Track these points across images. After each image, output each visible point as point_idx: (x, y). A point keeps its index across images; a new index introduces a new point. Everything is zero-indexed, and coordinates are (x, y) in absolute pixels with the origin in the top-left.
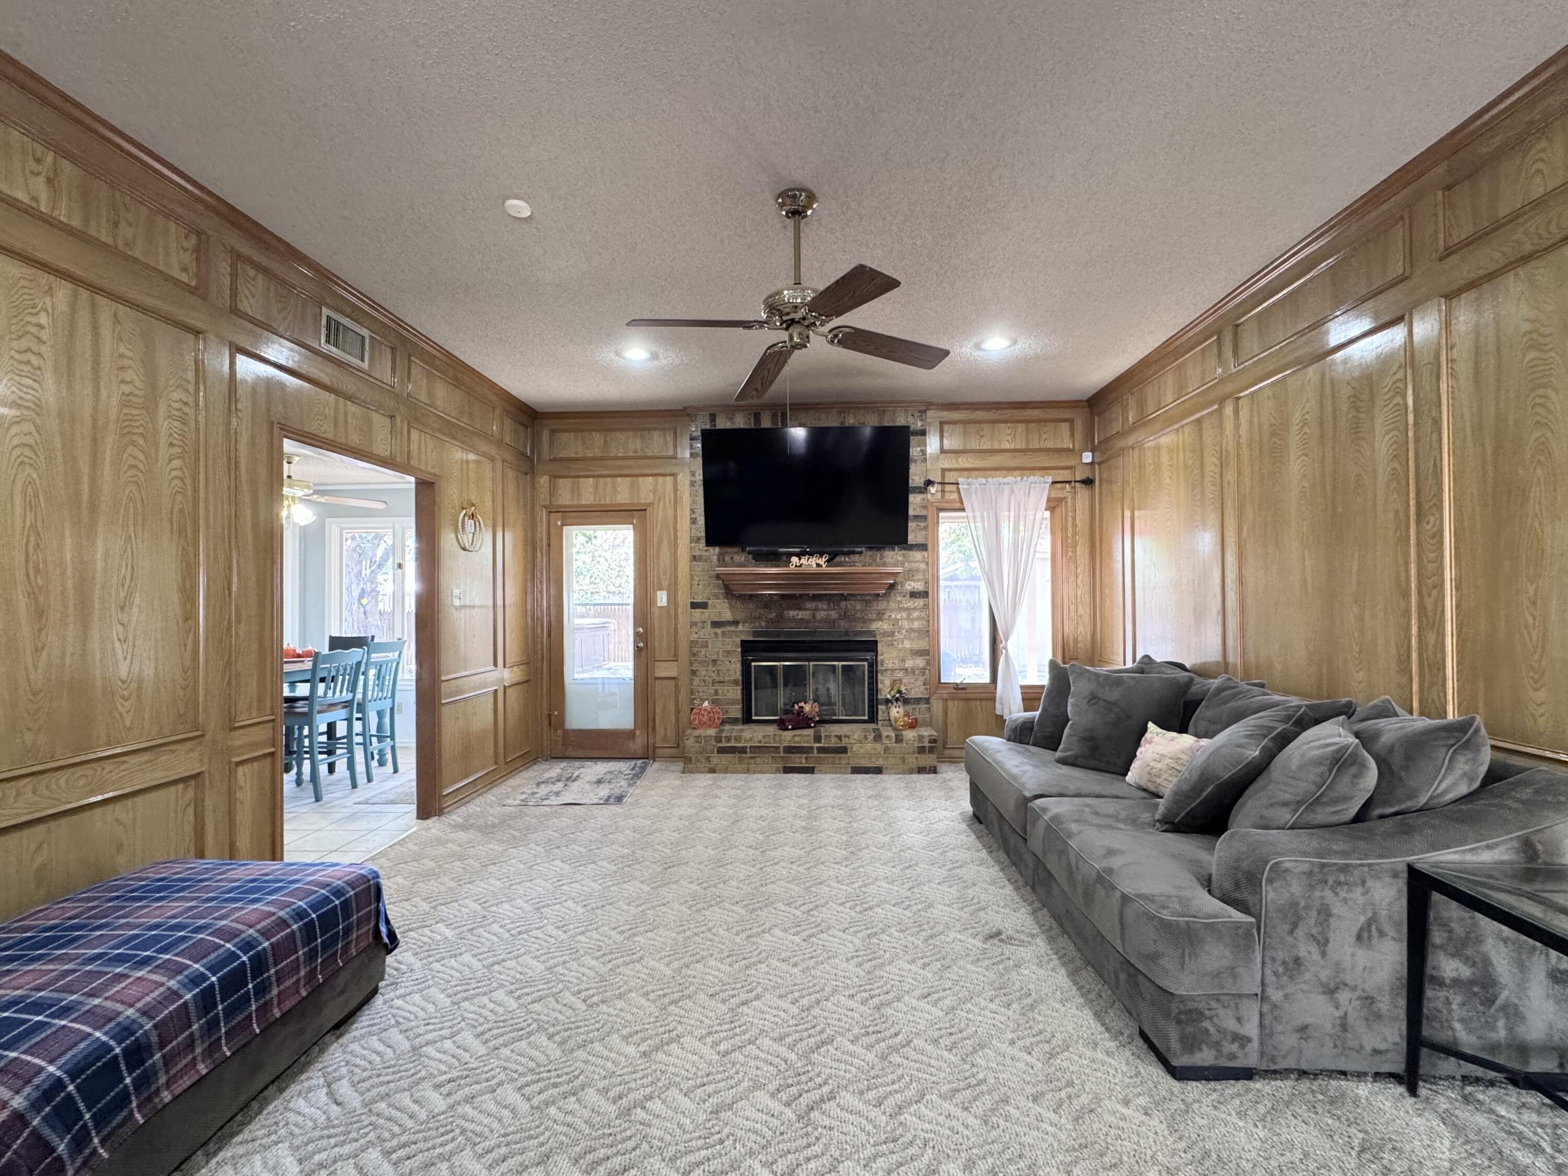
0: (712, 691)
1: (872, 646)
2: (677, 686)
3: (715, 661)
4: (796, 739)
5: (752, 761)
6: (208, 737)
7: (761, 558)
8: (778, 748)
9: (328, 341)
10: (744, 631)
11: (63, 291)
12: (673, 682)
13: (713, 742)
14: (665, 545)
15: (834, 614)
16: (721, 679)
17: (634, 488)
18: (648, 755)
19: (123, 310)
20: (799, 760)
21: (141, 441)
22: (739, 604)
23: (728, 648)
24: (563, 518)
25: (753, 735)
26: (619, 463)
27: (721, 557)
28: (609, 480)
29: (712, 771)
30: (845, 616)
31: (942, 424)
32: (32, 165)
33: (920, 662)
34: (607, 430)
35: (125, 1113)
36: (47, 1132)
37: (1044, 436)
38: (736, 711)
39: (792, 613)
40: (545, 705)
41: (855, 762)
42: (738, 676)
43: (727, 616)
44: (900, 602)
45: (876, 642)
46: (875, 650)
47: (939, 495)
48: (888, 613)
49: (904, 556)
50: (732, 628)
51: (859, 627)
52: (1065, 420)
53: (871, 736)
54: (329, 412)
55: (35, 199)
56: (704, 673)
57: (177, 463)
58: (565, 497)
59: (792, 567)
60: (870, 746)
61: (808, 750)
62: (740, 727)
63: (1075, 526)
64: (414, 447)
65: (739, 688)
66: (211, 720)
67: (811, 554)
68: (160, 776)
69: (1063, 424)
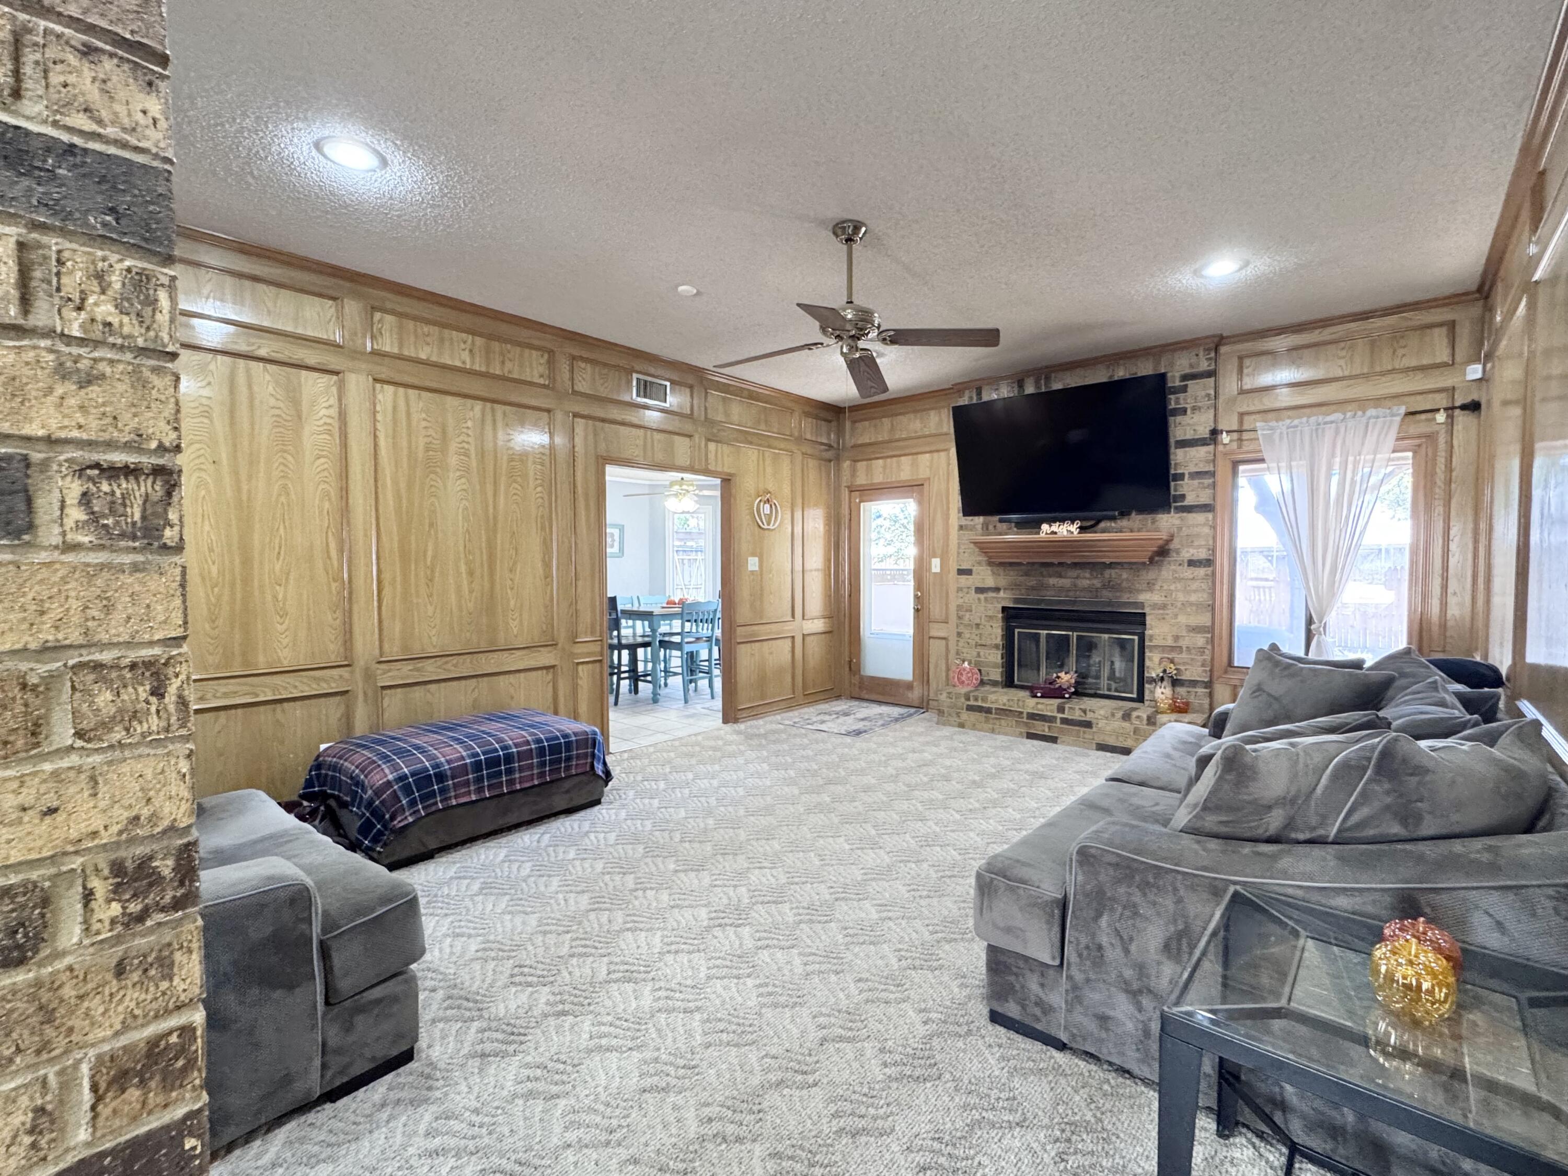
0: (975, 654)
1: (1139, 620)
2: (947, 645)
3: (978, 625)
4: (1040, 706)
5: (997, 722)
6: (560, 645)
7: (1021, 525)
8: (1021, 713)
9: (638, 395)
10: (1006, 598)
11: (478, 406)
12: (944, 642)
13: (963, 700)
14: (939, 515)
15: (1097, 583)
16: (983, 642)
17: (914, 465)
18: (923, 706)
19: (508, 408)
20: (1042, 728)
21: (519, 479)
22: (1001, 570)
23: (990, 613)
24: (861, 496)
25: (1001, 698)
26: (901, 444)
27: (985, 526)
28: (895, 459)
29: (961, 725)
30: (1109, 585)
31: (1241, 359)
32: (463, 346)
33: (1200, 640)
34: (892, 416)
35: (432, 801)
36: (400, 794)
37: (1400, 352)
38: (996, 674)
39: (1052, 581)
40: (847, 653)
41: (1099, 739)
42: (999, 641)
43: (990, 582)
44: (1175, 571)
45: (1144, 615)
46: (1144, 624)
47: (1235, 445)
48: (1160, 583)
49: (1182, 519)
50: (994, 595)
51: (1125, 598)
52: (1441, 325)
53: (1119, 714)
54: (640, 442)
55: (464, 363)
56: (968, 636)
57: (539, 489)
58: (861, 479)
59: (1042, 535)
60: (1117, 724)
61: (1051, 719)
62: (1000, 689)
63: (1449, 468)
64: (711, 456)
65: (999, 653)
66: (562, 636)
67: (1062, 520)
68: (533, 663)
69: (1437, 331)
